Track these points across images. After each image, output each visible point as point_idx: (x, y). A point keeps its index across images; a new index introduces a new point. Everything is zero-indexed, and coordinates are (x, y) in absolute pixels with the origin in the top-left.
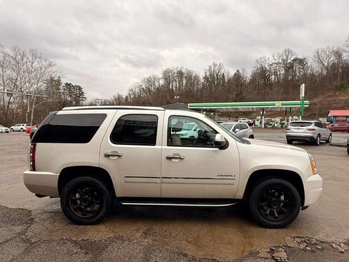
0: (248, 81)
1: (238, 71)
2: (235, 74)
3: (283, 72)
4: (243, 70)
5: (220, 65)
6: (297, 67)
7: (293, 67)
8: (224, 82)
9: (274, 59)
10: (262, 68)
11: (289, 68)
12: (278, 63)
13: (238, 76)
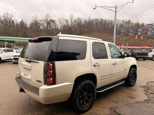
0: (28, 27)
1: (22, 20)
2: (21, 22)
3: (46, 25)
4: (25, 20)
5: (11, 15)
6: (52, 24)
7: (50, 23)
8: (14, 25)
9: (42, 18)
10: (36, 21)
11: (48, 23)
12: (44, 20)
13: (22, 23)
